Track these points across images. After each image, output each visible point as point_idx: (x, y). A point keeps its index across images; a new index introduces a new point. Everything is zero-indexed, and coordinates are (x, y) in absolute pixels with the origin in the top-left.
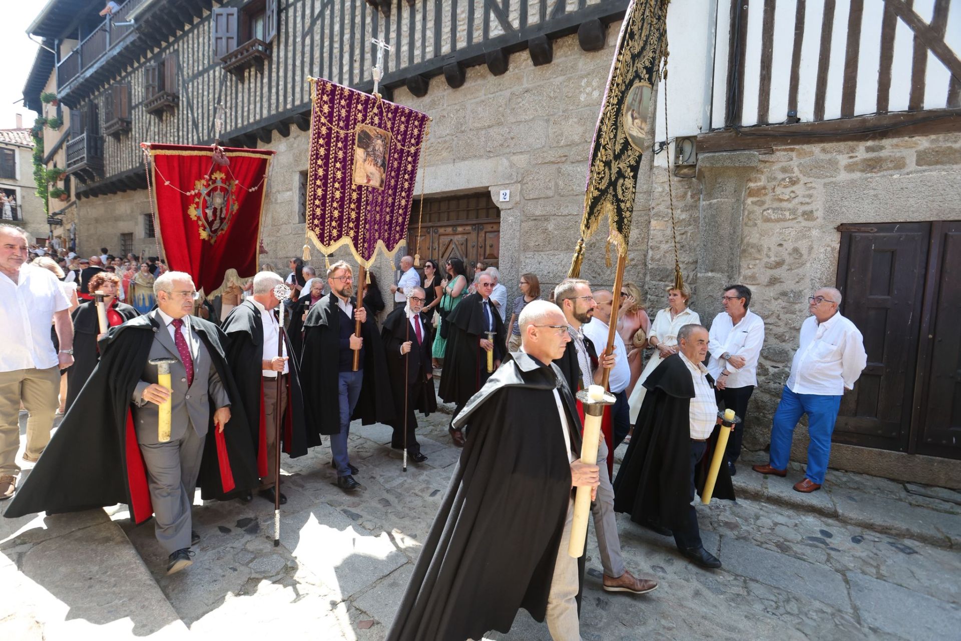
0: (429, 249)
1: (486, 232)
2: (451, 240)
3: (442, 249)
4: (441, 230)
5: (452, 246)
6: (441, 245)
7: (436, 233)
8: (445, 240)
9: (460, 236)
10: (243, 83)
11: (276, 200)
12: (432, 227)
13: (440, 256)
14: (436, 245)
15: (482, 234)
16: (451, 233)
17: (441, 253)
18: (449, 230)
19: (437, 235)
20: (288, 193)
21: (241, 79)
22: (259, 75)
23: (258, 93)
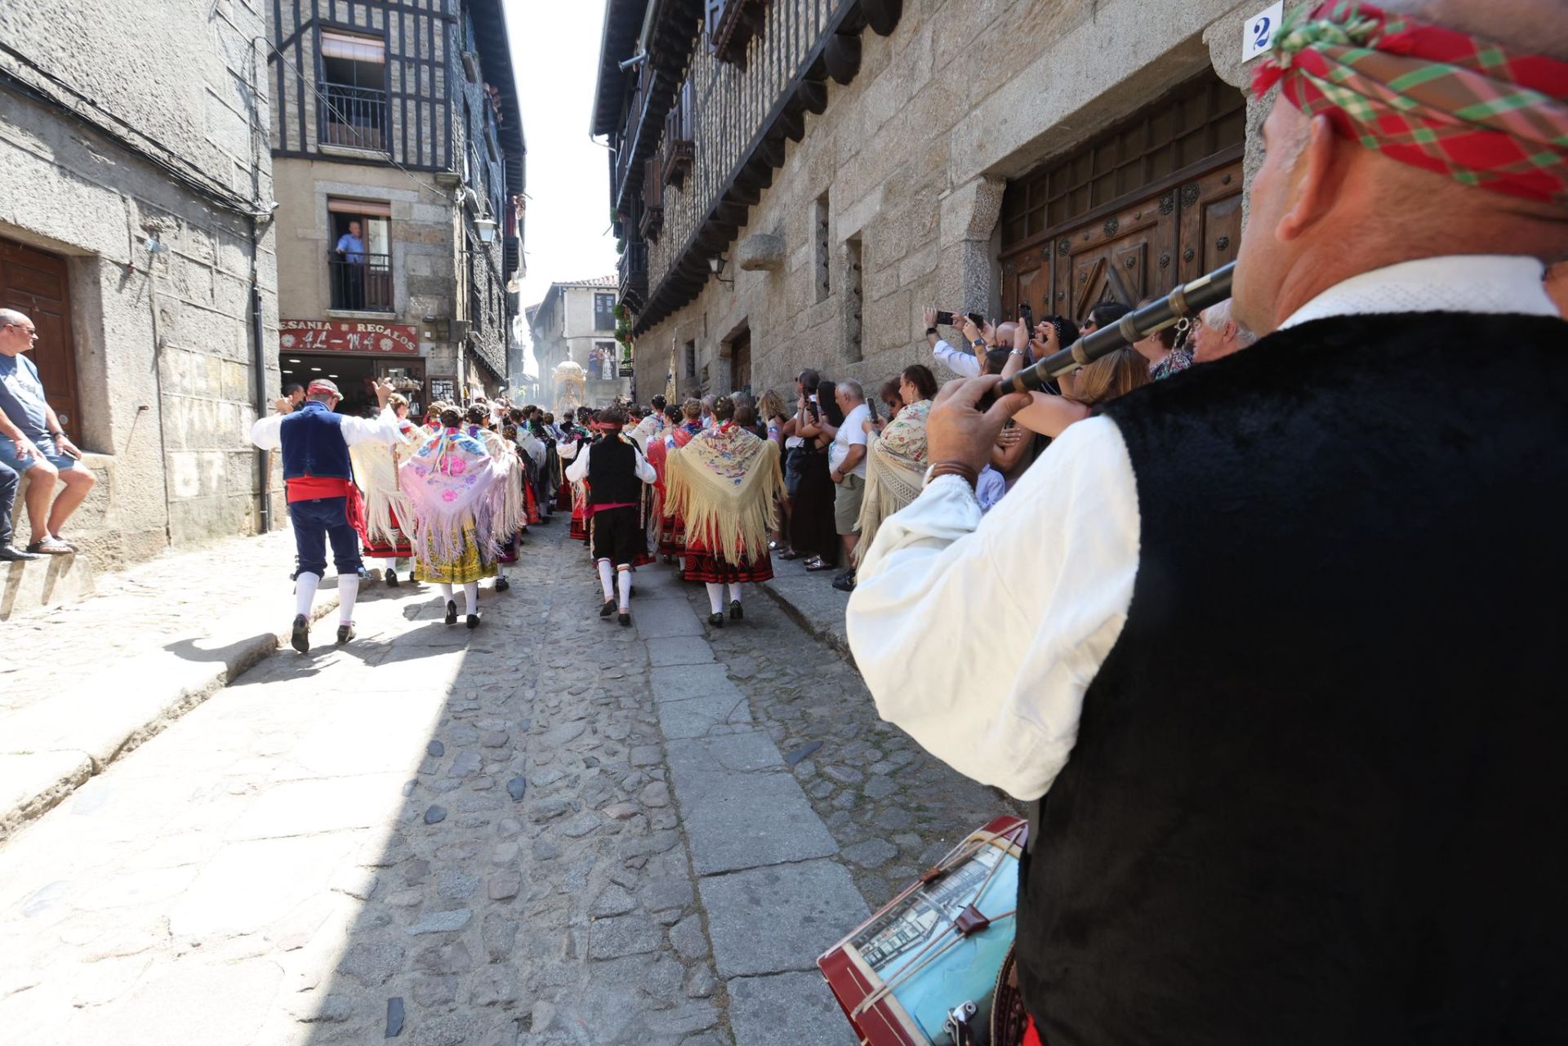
0: (1046, 301)
1: (1205, 207)
2: (1103, 261)
3: (1079, 294)
4: (1077, 241)
5: (1107, 276)
6: (1076, 285)
7: (1063, 252)
8: (1087, 264)
9: (1126, 244)
10: (745, 71)
11: (790, 270)
12: (1054, 238)
13: (1075, 313)
14: (1064, 287)
15: (1193, 215)
16: (1103, 239)
17: (1075, 304)
18: (1097, 232)
19: (1067, 257)
20: (804, 249)
21: (742, 65)
22: (760, 41)
23: (760, 77)
